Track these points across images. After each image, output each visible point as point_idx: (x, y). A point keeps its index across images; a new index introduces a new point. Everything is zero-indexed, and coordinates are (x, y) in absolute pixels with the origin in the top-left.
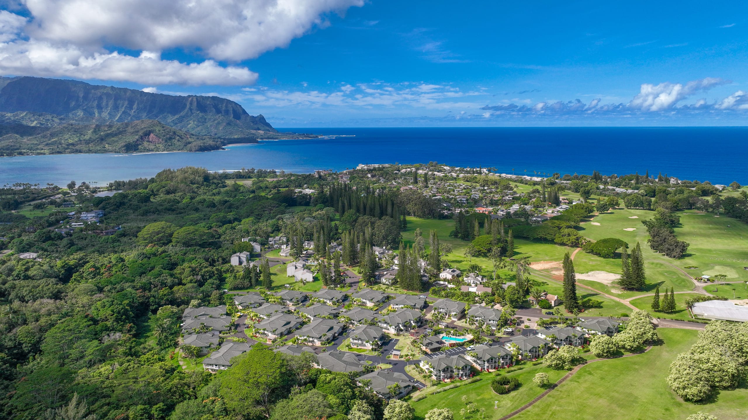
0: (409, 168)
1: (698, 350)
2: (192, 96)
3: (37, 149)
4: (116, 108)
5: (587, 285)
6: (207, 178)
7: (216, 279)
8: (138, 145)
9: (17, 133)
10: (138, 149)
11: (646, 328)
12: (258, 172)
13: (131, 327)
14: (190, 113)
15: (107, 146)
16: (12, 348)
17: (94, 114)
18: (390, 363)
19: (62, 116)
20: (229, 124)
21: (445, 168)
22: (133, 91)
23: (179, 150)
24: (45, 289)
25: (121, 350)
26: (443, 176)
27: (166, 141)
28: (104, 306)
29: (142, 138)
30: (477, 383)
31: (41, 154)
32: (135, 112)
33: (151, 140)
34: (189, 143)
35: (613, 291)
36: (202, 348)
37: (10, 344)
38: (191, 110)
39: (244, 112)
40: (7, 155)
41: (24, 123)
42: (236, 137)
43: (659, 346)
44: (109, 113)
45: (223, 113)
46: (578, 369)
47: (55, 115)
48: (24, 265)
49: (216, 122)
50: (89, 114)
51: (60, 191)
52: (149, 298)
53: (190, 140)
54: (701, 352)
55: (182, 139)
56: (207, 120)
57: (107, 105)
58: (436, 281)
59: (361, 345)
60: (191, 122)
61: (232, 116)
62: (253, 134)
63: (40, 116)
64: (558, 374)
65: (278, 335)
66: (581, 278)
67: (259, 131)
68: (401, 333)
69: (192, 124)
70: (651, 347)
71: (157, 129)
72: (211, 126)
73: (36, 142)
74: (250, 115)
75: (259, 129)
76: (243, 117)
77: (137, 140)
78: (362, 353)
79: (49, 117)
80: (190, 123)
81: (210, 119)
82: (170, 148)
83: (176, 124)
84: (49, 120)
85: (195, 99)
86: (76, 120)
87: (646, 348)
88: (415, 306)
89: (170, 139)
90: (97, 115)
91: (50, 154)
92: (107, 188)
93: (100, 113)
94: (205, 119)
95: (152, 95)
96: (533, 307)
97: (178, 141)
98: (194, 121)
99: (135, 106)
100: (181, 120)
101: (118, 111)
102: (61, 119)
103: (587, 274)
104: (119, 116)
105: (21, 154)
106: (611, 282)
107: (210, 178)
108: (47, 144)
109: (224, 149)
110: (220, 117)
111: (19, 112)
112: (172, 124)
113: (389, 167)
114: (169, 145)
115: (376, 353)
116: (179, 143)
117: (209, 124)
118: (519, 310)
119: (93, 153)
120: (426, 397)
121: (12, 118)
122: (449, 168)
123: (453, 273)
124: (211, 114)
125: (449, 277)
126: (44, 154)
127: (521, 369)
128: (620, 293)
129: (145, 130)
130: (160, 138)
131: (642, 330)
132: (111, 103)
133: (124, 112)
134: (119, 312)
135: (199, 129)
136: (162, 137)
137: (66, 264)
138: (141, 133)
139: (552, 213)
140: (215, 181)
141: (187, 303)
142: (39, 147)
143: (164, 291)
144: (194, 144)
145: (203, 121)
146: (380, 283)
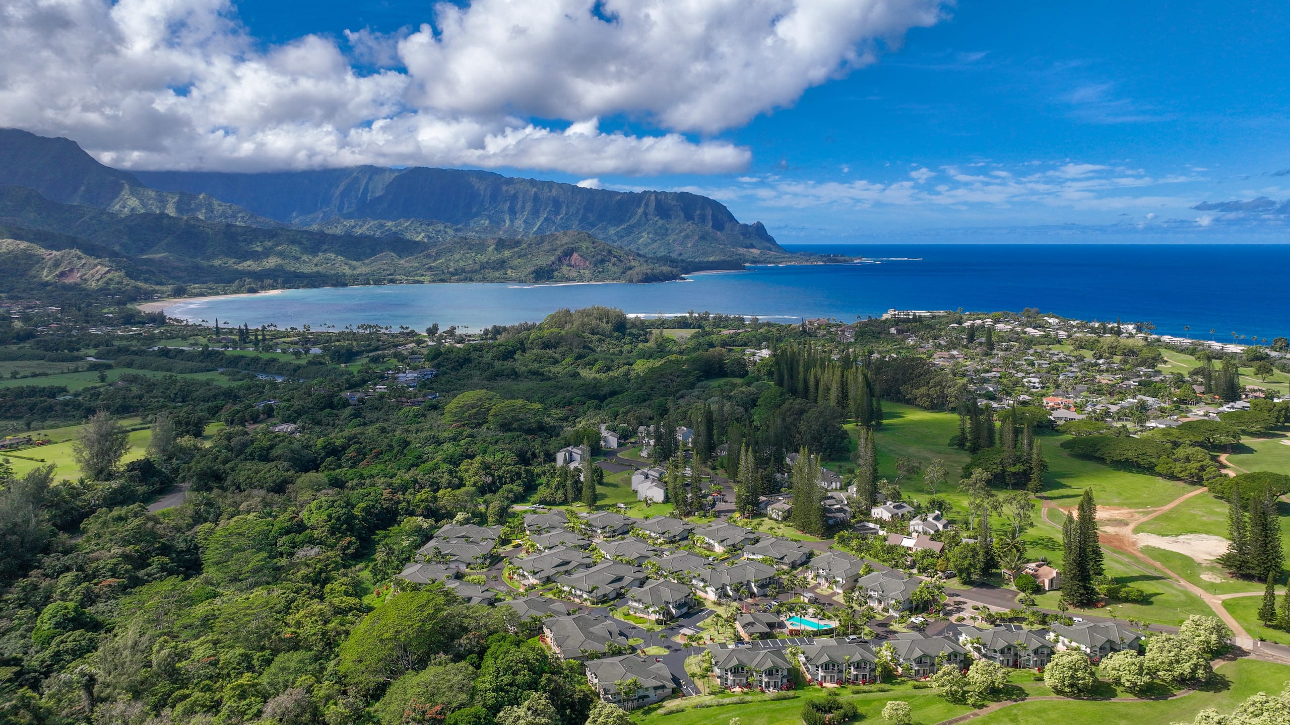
0: (980, 319)
1: (1251, 709)
2: (649, 192)
3: (416, 275)
4: (535, 213)
5: (1155, 558)
6: (621, 326)
7: (519, 485)
8: (553, 271)
9: (394, 251)
10: (552, 278)
11: (1183, 652)
12: (715, 318)
13: (350, 542)
14: (644, 219)
15: (509, 272)
16: (183, 551)
17: (505, 221)
18: (668, 647)
19: (460, 226)
20: (703, 238)
21: (1051, 321)
22: (561, 186)
23: (613, 280)
24: (267, 475)
25: (304, 571)
26: (1042, 336)
27: (595, 265)
28: (320, 507)
29: (560, 259)
30: (785, 702)
31: (418, 282)
32: (562, 218)
33: (573, 263)
34: (630, 268)
35: (1206, 577)
36: (420, 584)
37: (182, 546)
38: (645, 214)
39: (731, 218)
40: (375, 284)
41: (408, 236)
42: (711, 259)
43: (1211, 693)
44: (524, 221)
45: (696, 220)
46: (998, 708)
47: (449, 224)
48: (269, 440)
49: (683, 234)
50: (497, 222)
51: (415, 338)
52: (399, 502)
53: (633, 263)
54: (1256, 713)
55: (621, 261)
56: (670, 231)
57: (523, 208)
58: (862, 521)
59: (642, 611)
60: (645, 234)
61: (711, 224)
62: (740, 255)
63: (429, 225)
64: (950, 710)
65: (539, 579)
66: (1153, 545)
67: (753, 250)
68: (723, 601)
69: (645, 237)
70: (1191, 692)
71: (584, 245)
72: (674, 240)
73: (416, 264)
74: (741, 222)
75: (753, 247)
76: (728, 226)
77: (553, 263)
78: (640, 626)
79: (441, 227)
80: (642, 237)
81: (673, 230)
82: (603, 275)
83: (622, 237)
84: (440, 231)
85: (653, 197)
86: (477, 232)
87: (1175, 692)
88: (782, 558)
89: (603, 261)
90: (508, 222)
91: (430, 282)
92: (480, 335)
93: (512, 221)
94: (667, 230)
95: (589, 191)
96: (1005, 587)
97: (614, 264)
98: (648, 233)
99: (564, 210)
100: (629, 231)
101: (538, 217)
102: (456, 230)
103: (1174, 539)
104: (539, 224)
105: (392, 281)
106: (1213, 558)
107: (628, 326)
108: (430, 268)
109: (684, 279)
110: (689, 227)
111: (402, 220)
112: (616, 238)
113: (943, 317)
114: (599, 272)
115: (658, 628)
116: (614, 269)
117: (671, 239)
118: (974, 589)
119: (488, 281)
120: (683, 711)
121: (394, 229)
122: (1057, 321)
123: (896, 511)
124: (677, 221)
125: (887, 516)
126: (422, 282)
127: (883, 691)
128: (1218, 581)
129: (566, 247)
130: (586, 260)
131: (1172, 654)
132: (529, 206)
133: (546, 219)
134: (338, 519)
135: (655, 245)
136: (590, 259)
137: (329, 444)
138: (558, 253)
139: (1206, 415)
140: (634, 331)
141: (451, 516)
142: (419, 272)
143: (424, 494)
144: (637, 270)
145: (663, 233)
146: (765, 516)
